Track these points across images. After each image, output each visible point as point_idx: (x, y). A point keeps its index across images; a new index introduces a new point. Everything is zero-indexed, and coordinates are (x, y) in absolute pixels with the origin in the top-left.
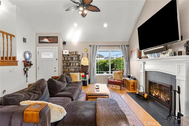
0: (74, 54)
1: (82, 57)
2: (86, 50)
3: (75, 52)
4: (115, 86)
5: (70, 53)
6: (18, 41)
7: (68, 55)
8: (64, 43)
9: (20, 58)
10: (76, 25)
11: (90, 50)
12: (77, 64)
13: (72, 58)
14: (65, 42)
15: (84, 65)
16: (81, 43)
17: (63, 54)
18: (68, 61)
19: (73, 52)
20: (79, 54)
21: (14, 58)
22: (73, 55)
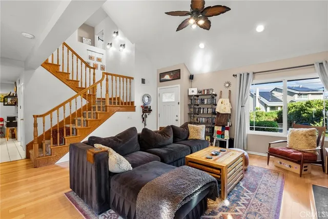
0: (205, 93)
1: (221, 97)
2: (227, 85)
3: (208, 90)
5: (199, 92)
6: (137, 82)
7: (198, 96)
8: (191, 77)
10: (202, 45)
11: (235, 82)
12: (210, 111)
13: (202, 100)
14: (193, 76)
15: (221, 112)
16: (215, 73)
17: (190, 94)
18: (198, 105)
19: (204, 91)
20: (214, 93)
21: (132, 103)
22: (204, 95)
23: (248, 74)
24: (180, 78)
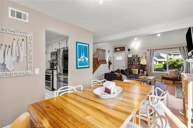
0: (136, 56)
1: (142, 58)
2: (145, 54)
3: (137, 55)
4: (168, 82)
5: (132, 56)
6: (107, 51)
7: (132, 58)
8: (129, 50)
9: (107, 61)
11: (148, 53)
12: (138, 64)
13: (134, 60)
15: (143, 64)
17: (128, 57)
18: (132, 61)
20: (139, 56)
21: (106, 60)
23: (154, 50)
24: (125, 50)
